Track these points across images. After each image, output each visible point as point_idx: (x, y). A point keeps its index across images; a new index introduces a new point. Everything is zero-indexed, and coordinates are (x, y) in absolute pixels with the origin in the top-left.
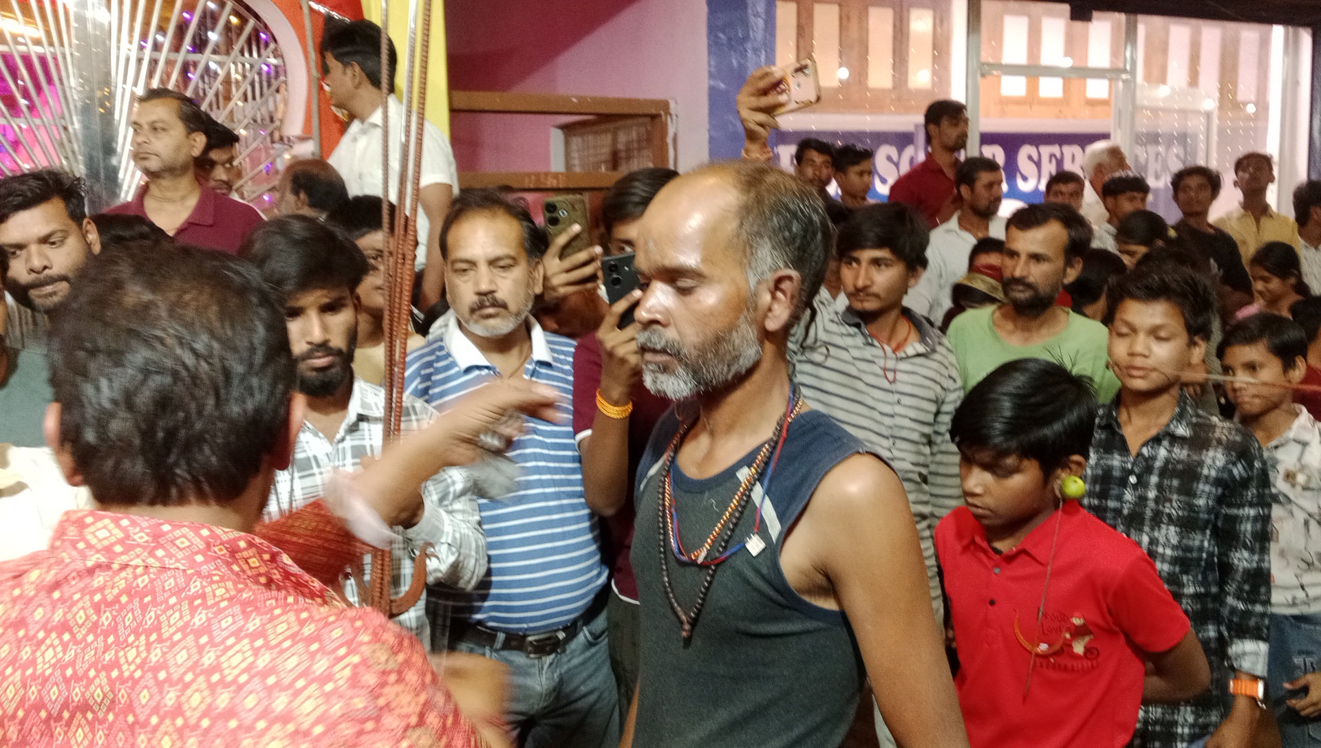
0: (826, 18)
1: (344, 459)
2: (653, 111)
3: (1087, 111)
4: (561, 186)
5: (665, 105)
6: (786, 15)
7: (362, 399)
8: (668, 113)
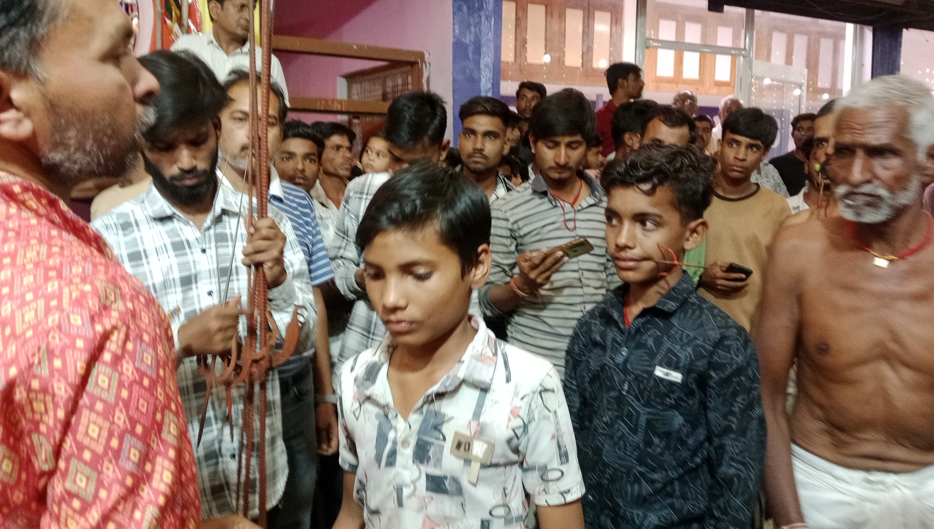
0: (536, 14)
1: (210, 242)
2: (412, 59)
3: (715, 90)
4: (344, 110)
5: (422, 55)
6: (509, 10)
7: (224, 198)
8: (423, 60)
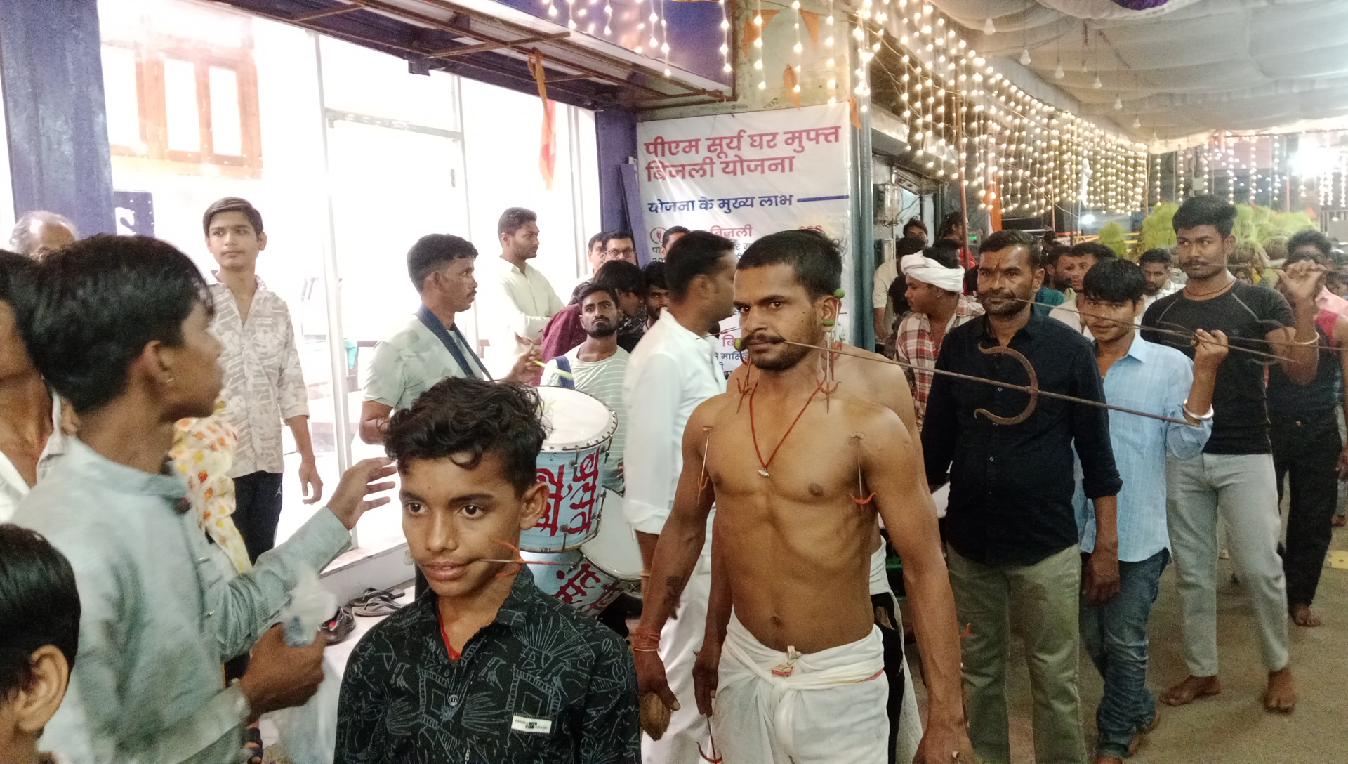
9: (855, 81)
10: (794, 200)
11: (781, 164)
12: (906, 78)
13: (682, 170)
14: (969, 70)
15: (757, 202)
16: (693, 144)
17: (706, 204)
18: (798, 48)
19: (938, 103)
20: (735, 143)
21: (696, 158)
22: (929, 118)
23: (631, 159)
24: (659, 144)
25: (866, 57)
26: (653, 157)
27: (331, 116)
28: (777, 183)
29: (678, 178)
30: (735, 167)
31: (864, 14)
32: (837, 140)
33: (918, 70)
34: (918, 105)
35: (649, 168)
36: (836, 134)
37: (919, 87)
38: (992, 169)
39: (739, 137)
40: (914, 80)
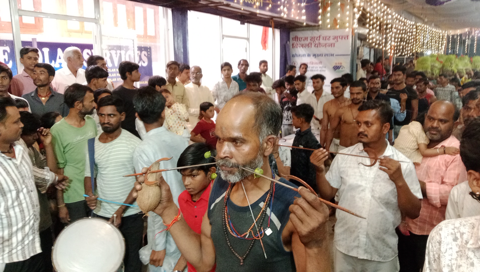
9: (353, 24)
10: (334, 55)
11: (332, 45)
12: (368, 20)
13: (302, 46)
14: (388, 14)
15: (323, 55)
16: (306, 39)
17: (309, 55)
18: (339, 15)
19: (377, 26)
20: (318, 38)
21: (307, 42)
22: (374, 30)
23: (288, 42)
24: (296, 38)
25: (357, 16)
26: (294, 41)
27: (223, 36)
28: (330, 50)
29: (302, 47)
30: (318, 45)
31: (357, 4)
32: (348, 39)
33: (372, 17)
34: (371, 27)
35: (293, 45)
36: (348, 37)
37: (372, 22)
38: (393, 43)
39: (320, 37)
40: (370, 21)
